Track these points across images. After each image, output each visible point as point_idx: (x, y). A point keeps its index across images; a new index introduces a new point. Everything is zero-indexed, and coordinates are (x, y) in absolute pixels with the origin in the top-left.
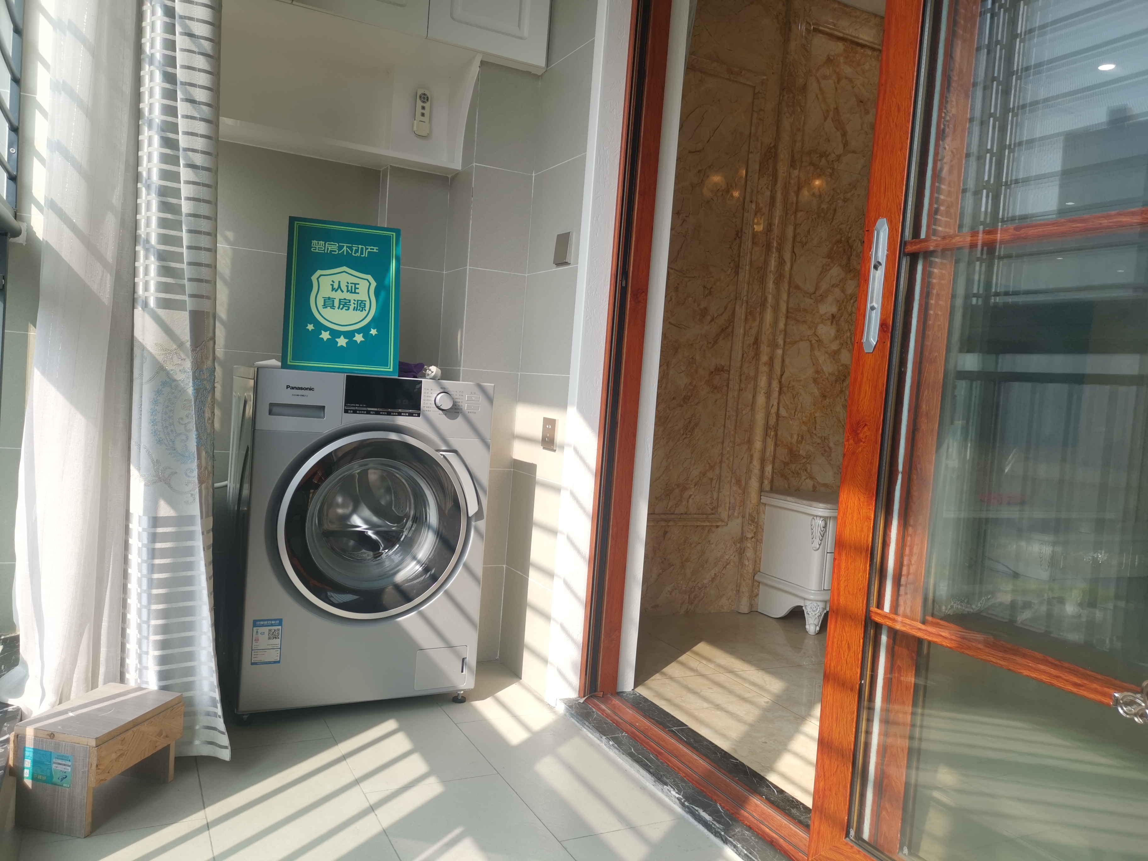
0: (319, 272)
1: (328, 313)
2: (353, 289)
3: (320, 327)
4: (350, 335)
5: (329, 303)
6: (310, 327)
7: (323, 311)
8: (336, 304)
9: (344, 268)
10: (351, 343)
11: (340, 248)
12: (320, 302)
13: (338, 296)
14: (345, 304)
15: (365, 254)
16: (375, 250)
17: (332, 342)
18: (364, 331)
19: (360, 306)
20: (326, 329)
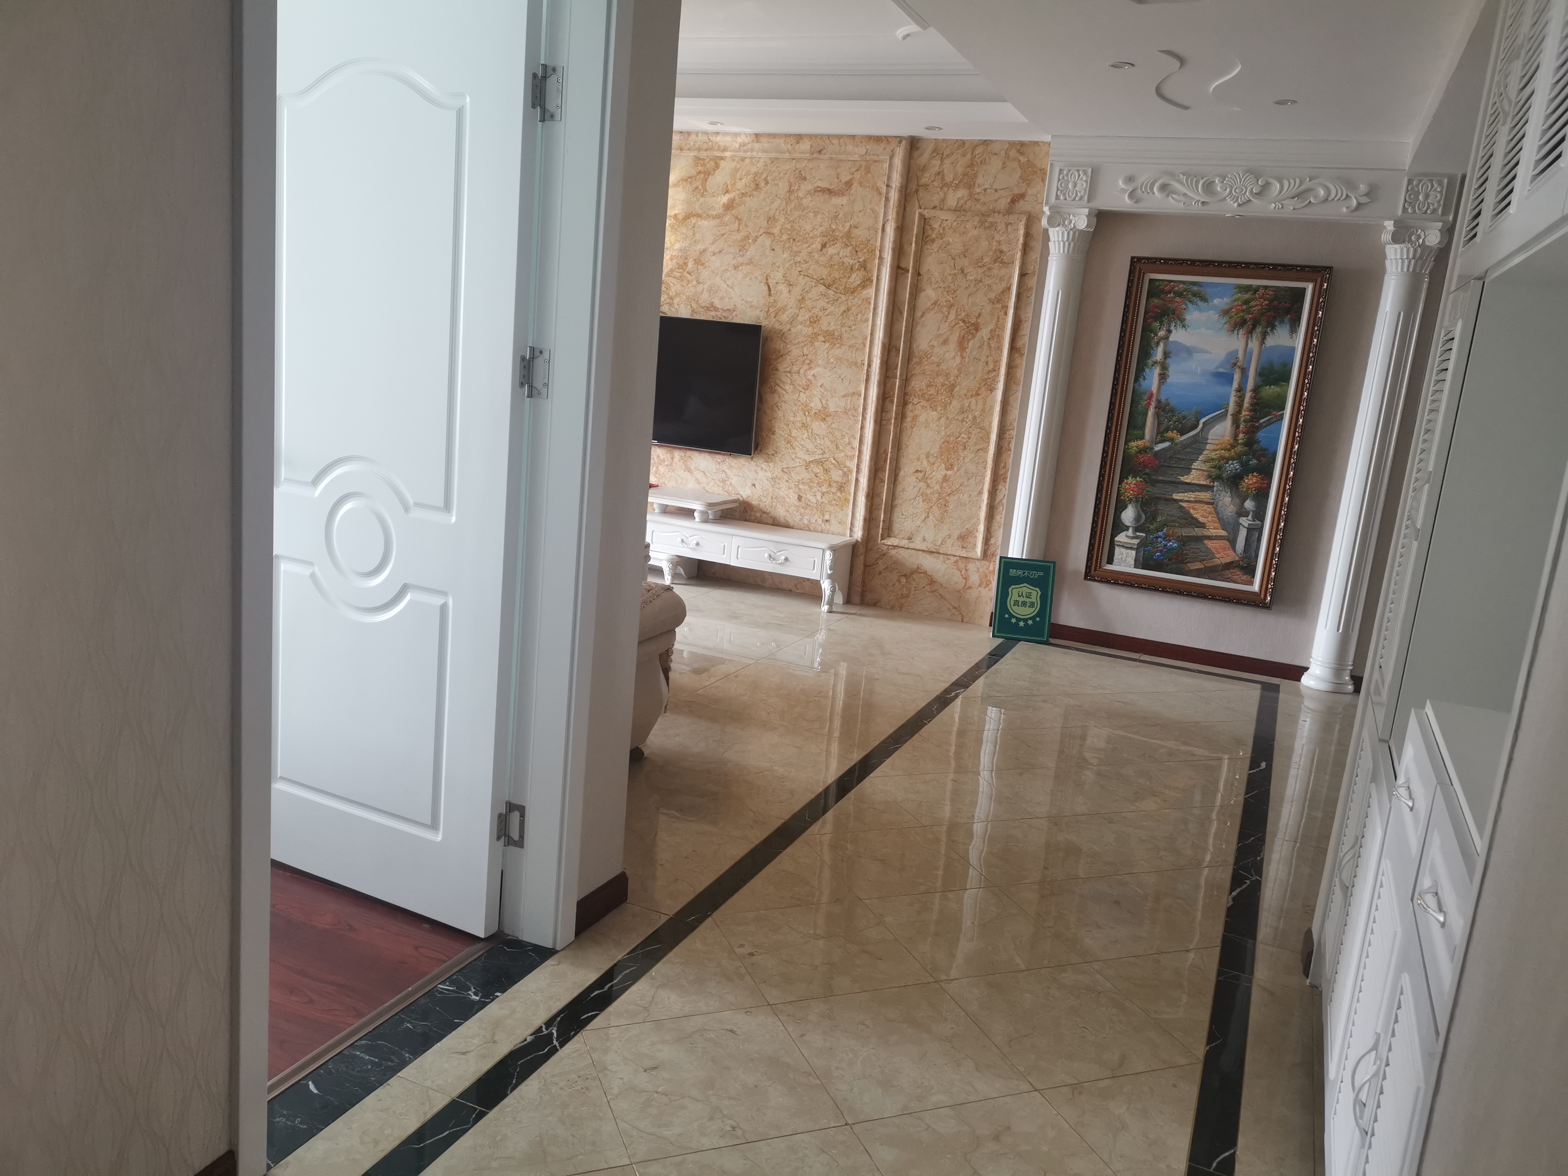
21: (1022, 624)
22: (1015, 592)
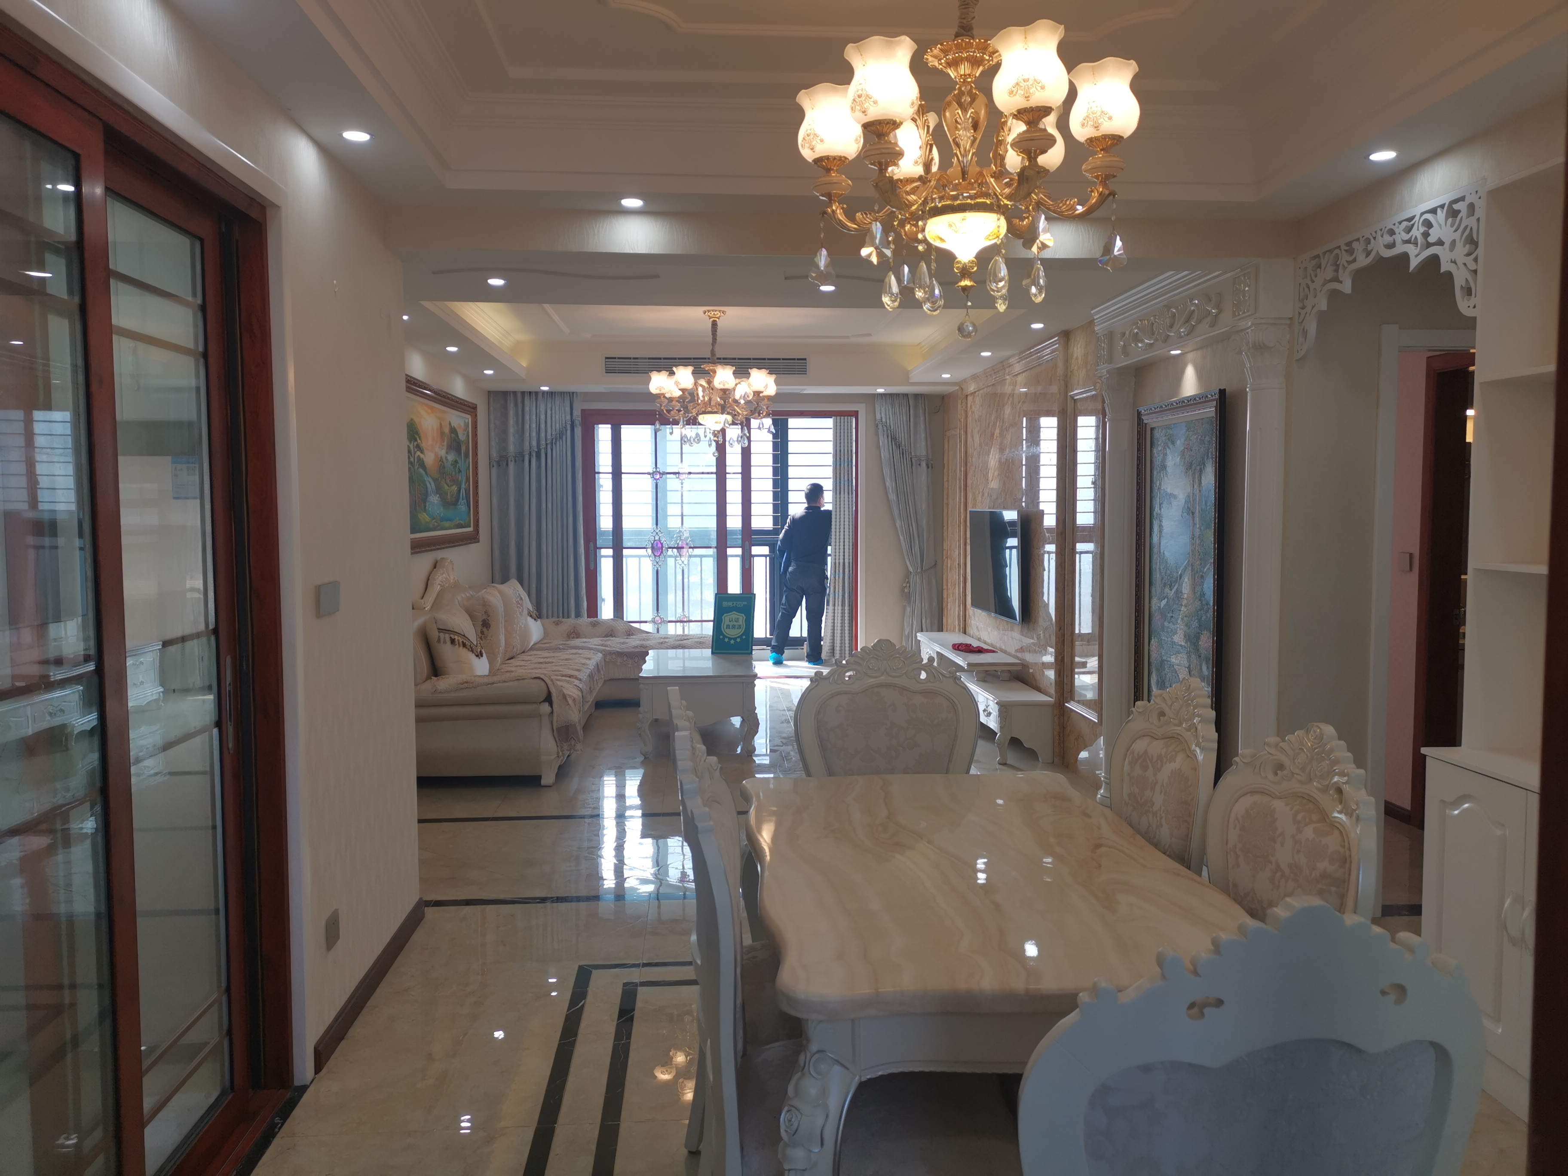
0: (725, 615)
1: (728, 631)
2: (737, 620)
3: (725, 637)
4: (735, 639)
5: (728, 627)
6: (721, 637)
7: (726, 630)
8: (731, 627)
9: (734, 612)
10: (736, 642)
11: (733, 604)
12: (725, 627)
13: (731, 623)
14: (734, 627)
15: (742, 605)
16: (746, 603)
17: (729, 642)
18: (740, 637)
19: (740, 627)
20: (727, 637)
21: (732, 642)
22: (727, 618)
